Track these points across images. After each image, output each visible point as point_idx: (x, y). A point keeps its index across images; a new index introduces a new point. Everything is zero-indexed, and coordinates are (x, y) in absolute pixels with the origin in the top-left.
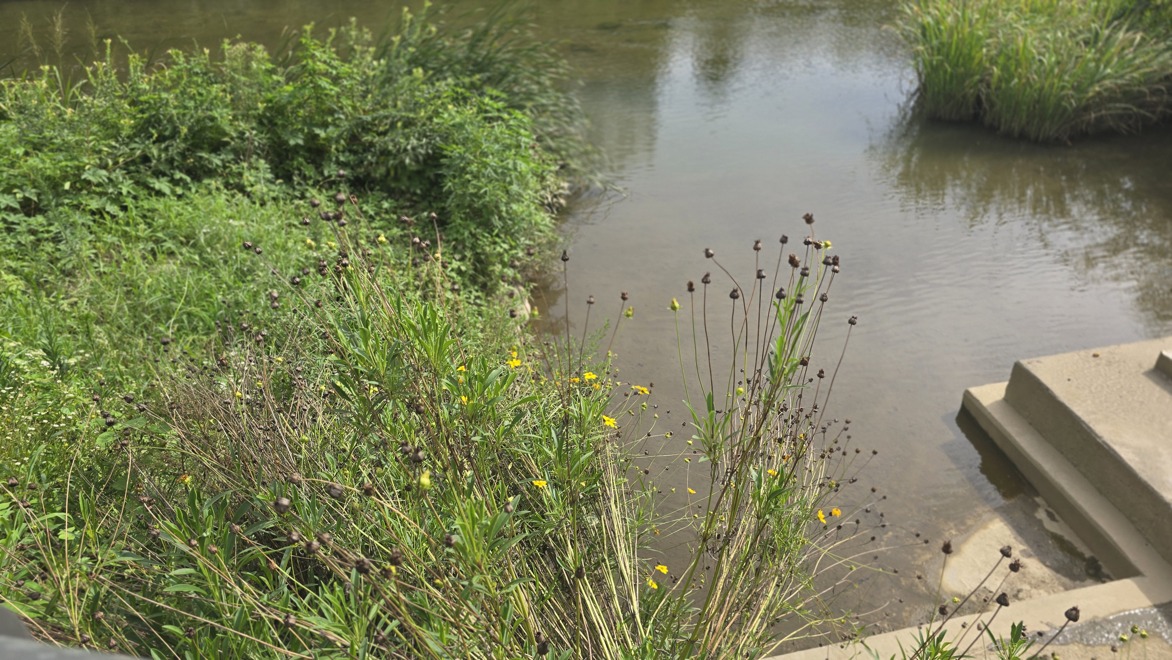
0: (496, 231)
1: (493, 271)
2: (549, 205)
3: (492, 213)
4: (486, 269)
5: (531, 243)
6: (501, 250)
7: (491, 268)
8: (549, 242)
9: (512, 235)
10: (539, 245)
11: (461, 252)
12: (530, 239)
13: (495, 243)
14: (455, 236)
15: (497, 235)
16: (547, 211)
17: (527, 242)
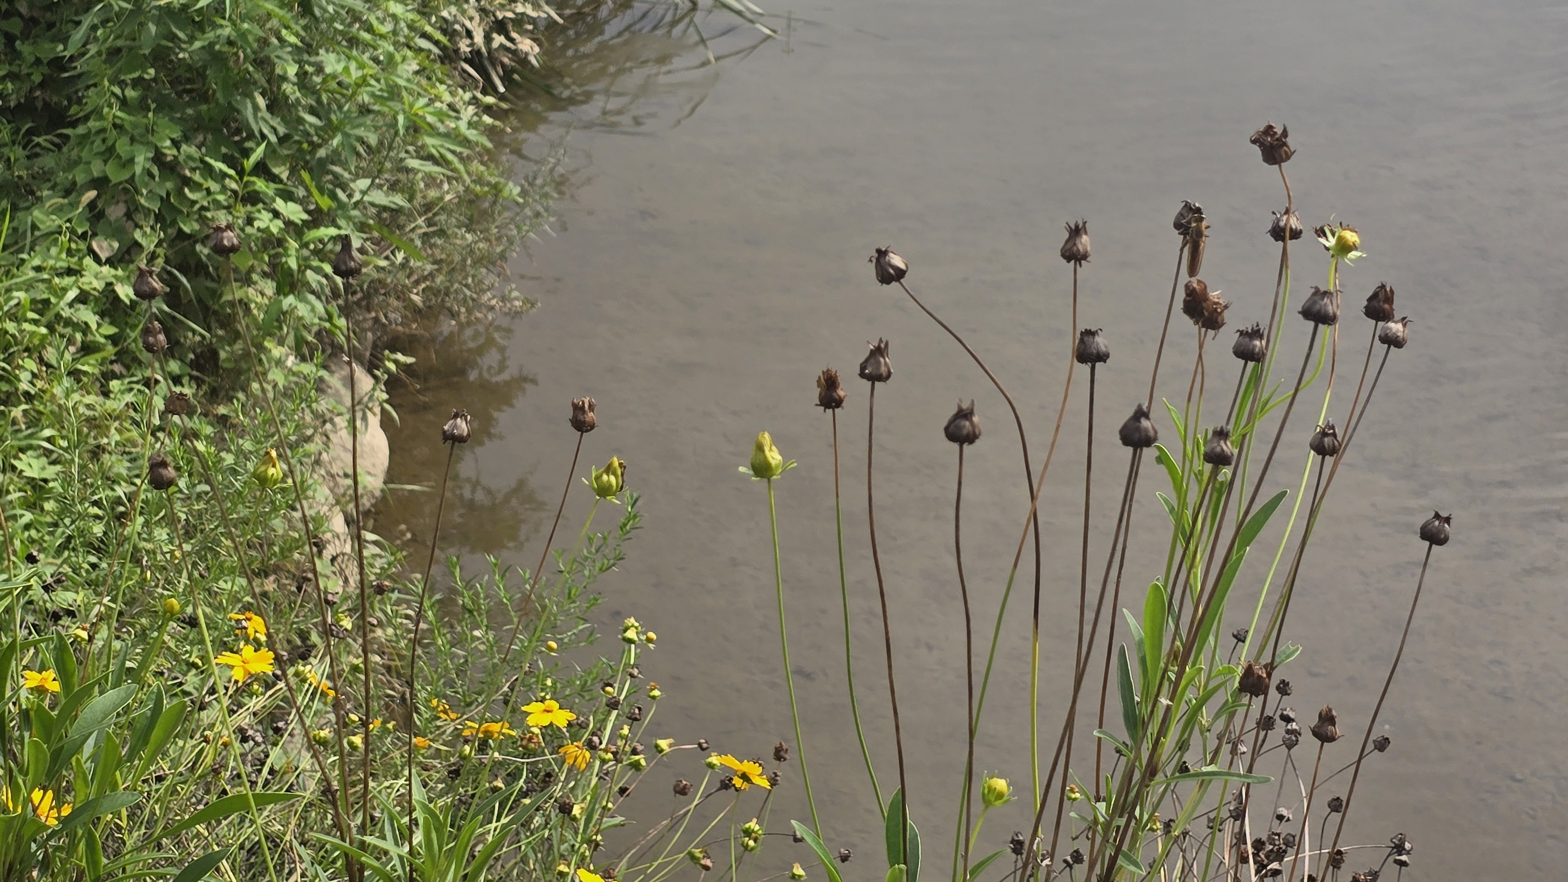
0: (259, 152)
1: (245, 305)
2: (475, 58)
3: (245, 86)
4: (216, 295)
5: (399, 200)
6: (276, 227)
7: (234, 292)
8: (469, 200)
9: (319, 169)
10: (428, 207)
11: (117, 232)
12: (394, 187)
13: (253, 198)
14: (97, 169)
15: (261, 169)
16: (466, 83)
17: (379, 197)
